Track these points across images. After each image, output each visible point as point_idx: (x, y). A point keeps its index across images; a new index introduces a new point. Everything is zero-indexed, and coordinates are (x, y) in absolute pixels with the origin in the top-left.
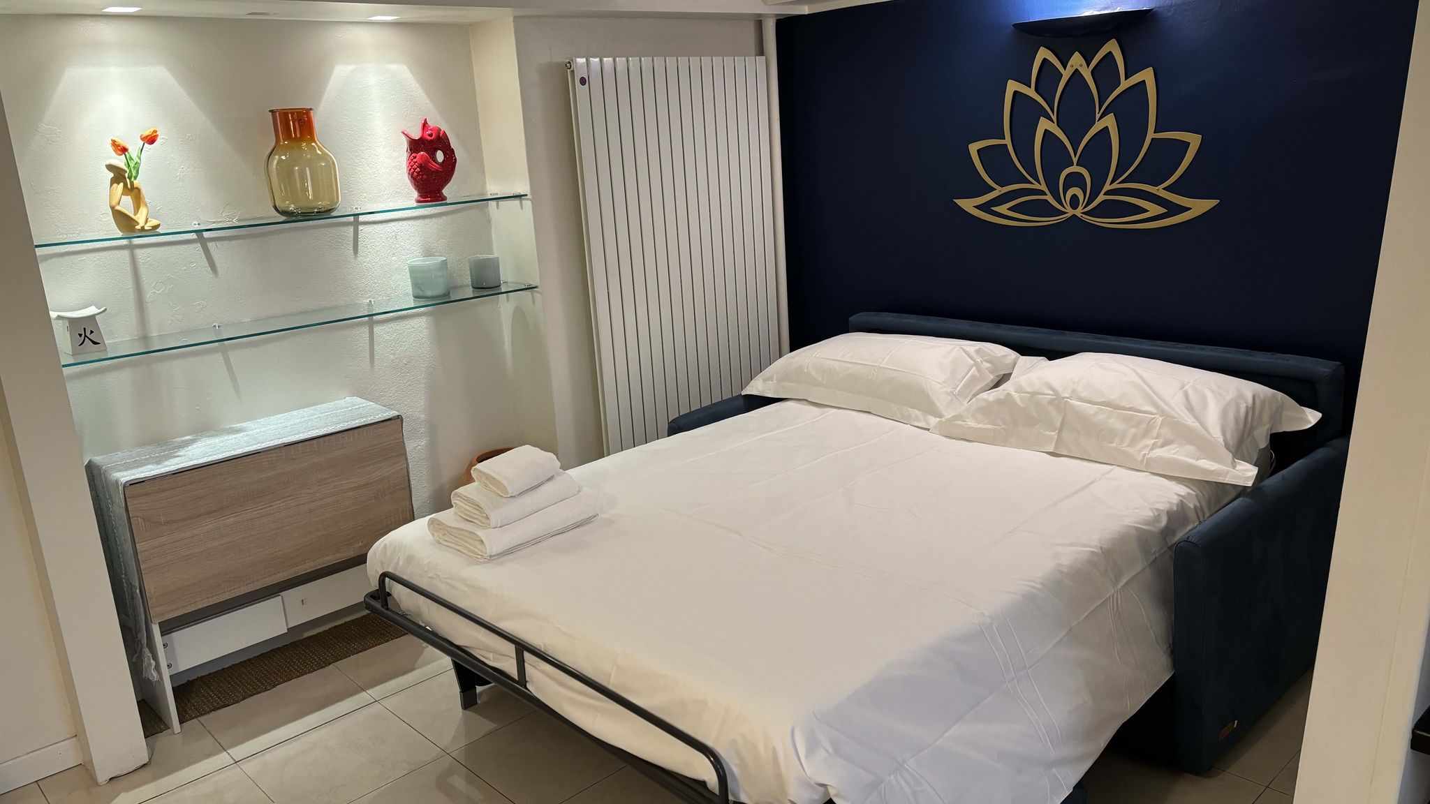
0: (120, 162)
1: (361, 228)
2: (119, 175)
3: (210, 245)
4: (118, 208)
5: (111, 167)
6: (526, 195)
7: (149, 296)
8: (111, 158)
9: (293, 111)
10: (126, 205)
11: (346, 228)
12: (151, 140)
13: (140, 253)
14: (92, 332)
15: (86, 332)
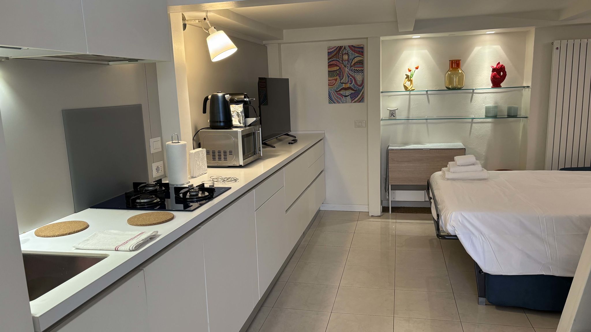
0: (409, 74)
1: (474, 94)
2: (408, 77)
3: (429, 96)
4: (405, 84)
5: (406, 75)
6: (529, 87)
7: (411, 107)
8: (407, 72)
9: (454, 60)
10: (408, 84)
11: (469, 94)
12: (417, 68)
13: (412, 96)
14: (394, 114)
15: (392, 114)
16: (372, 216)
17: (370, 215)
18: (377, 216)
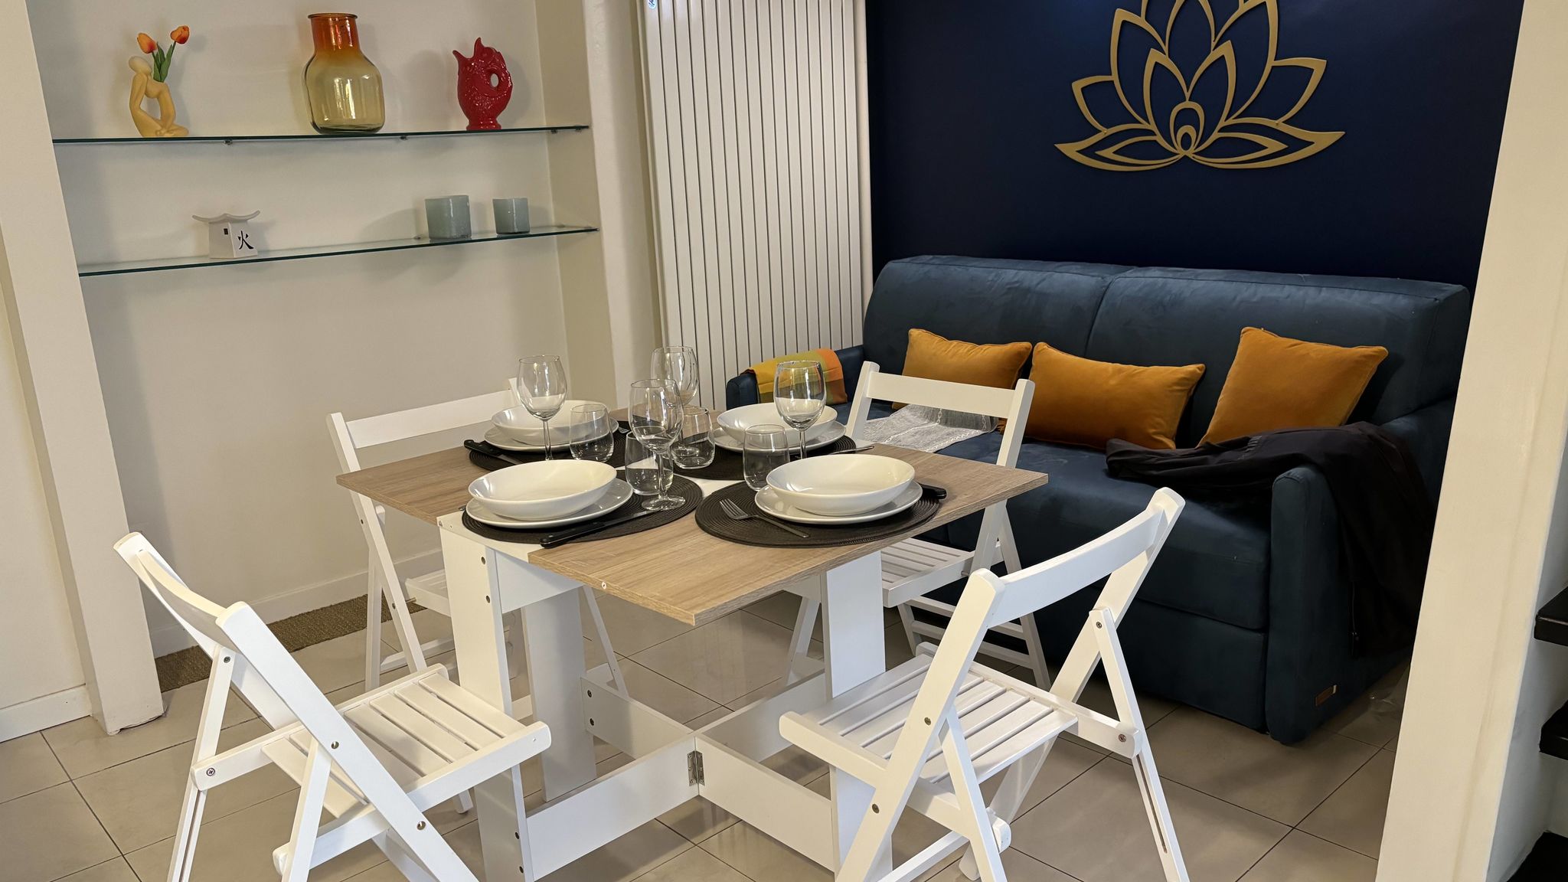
9: (330, 17)
12: (182, 38)
16: (122, 730)
17: (112, 727)
18: (147, 720)
